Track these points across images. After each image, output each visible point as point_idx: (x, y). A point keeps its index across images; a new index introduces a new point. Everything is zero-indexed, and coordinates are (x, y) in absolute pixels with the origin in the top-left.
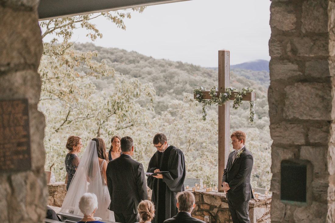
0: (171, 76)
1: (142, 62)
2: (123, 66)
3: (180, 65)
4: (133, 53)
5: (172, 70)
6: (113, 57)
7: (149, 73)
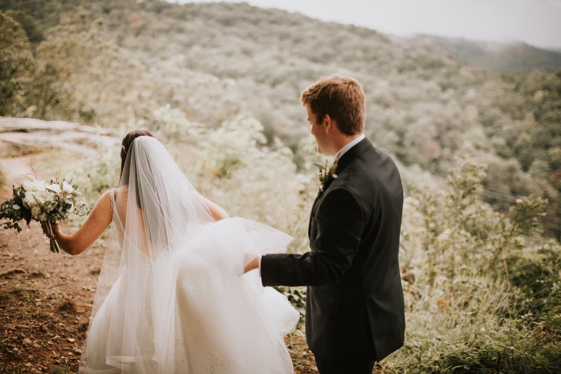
0: (340, 41)
1: (306, 25)
2: (282, 29)
3: (352, 29)
4: (295, 14)
5: (343, 33)
6: (271, 18)
7: (314, 37)
